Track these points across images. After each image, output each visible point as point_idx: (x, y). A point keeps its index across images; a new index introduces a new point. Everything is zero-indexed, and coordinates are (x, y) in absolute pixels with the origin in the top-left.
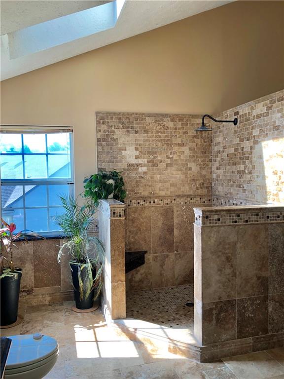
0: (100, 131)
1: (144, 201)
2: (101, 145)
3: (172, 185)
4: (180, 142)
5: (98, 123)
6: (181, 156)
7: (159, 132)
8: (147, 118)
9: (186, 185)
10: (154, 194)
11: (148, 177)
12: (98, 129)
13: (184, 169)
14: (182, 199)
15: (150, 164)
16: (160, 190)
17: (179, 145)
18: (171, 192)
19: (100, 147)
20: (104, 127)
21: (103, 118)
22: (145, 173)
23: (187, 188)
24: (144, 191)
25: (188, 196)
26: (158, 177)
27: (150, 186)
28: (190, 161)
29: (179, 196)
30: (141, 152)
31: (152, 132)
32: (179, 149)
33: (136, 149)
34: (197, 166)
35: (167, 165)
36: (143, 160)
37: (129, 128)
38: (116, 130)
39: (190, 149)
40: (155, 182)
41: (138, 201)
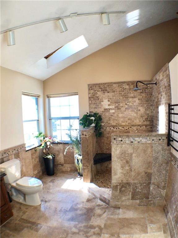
0: (90, 93)
1: (113, 128)
2: (91, 100)
3: (129, 119)
4: (133, 96)
5: (89, 89)
6: (134, 103)
7: (121, 91)
8: (114, 85)
9: (137, 119)
10: (119, 124)
11: (115, 115)
12: (89, 92)
13: (136, 111)
14: (135, 127)
15: (116, 108)
16: (122, 122)
17: (132, 97)
18: (129, 123)
19: (90, 101)
20: (92, 91)
21: (91, 87)
22: (114, 113)
23: (138, 121)
24: (113, 122)
25: (139, 125)
26: (121, 115)
27: (116, 120)
28: (139, 106)
29: (133, 125)
30: (111, 102)
31: (117, 92)
32: (132, 99)
33: (109, 101)
34: (143, 108)
35: (126, 108)
36: (113, 106)
37: (104, 91)
38: (98, 92)
39: (139, 99)
40: (119, 118)
41: (110, 128)
